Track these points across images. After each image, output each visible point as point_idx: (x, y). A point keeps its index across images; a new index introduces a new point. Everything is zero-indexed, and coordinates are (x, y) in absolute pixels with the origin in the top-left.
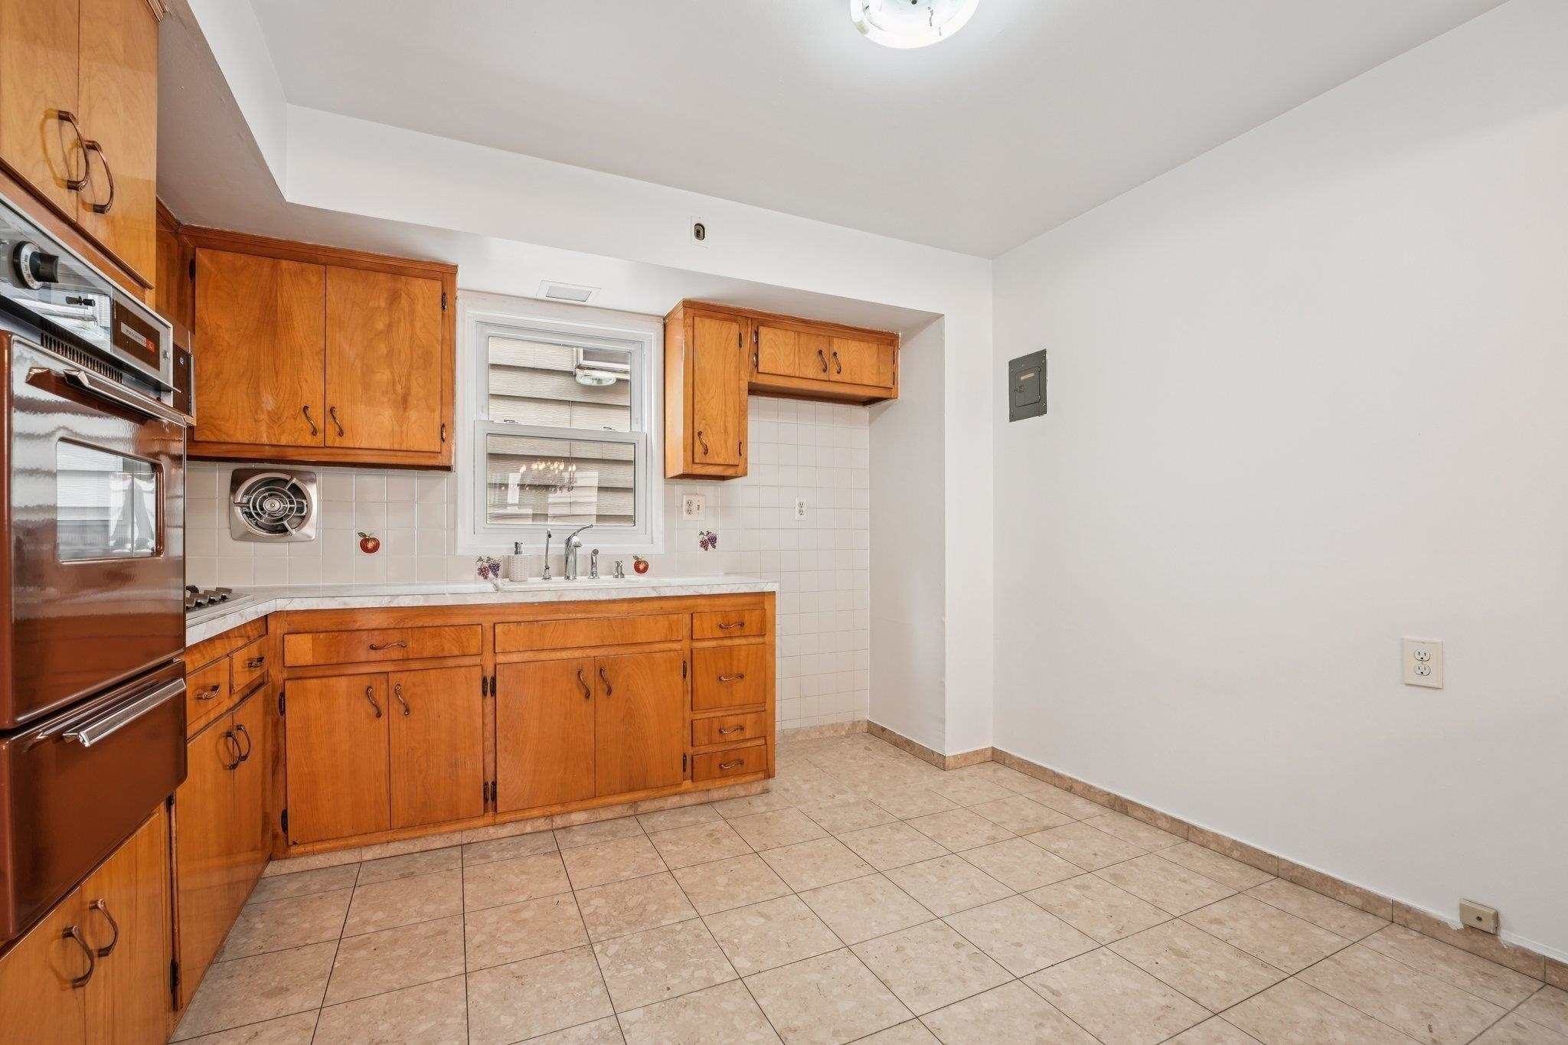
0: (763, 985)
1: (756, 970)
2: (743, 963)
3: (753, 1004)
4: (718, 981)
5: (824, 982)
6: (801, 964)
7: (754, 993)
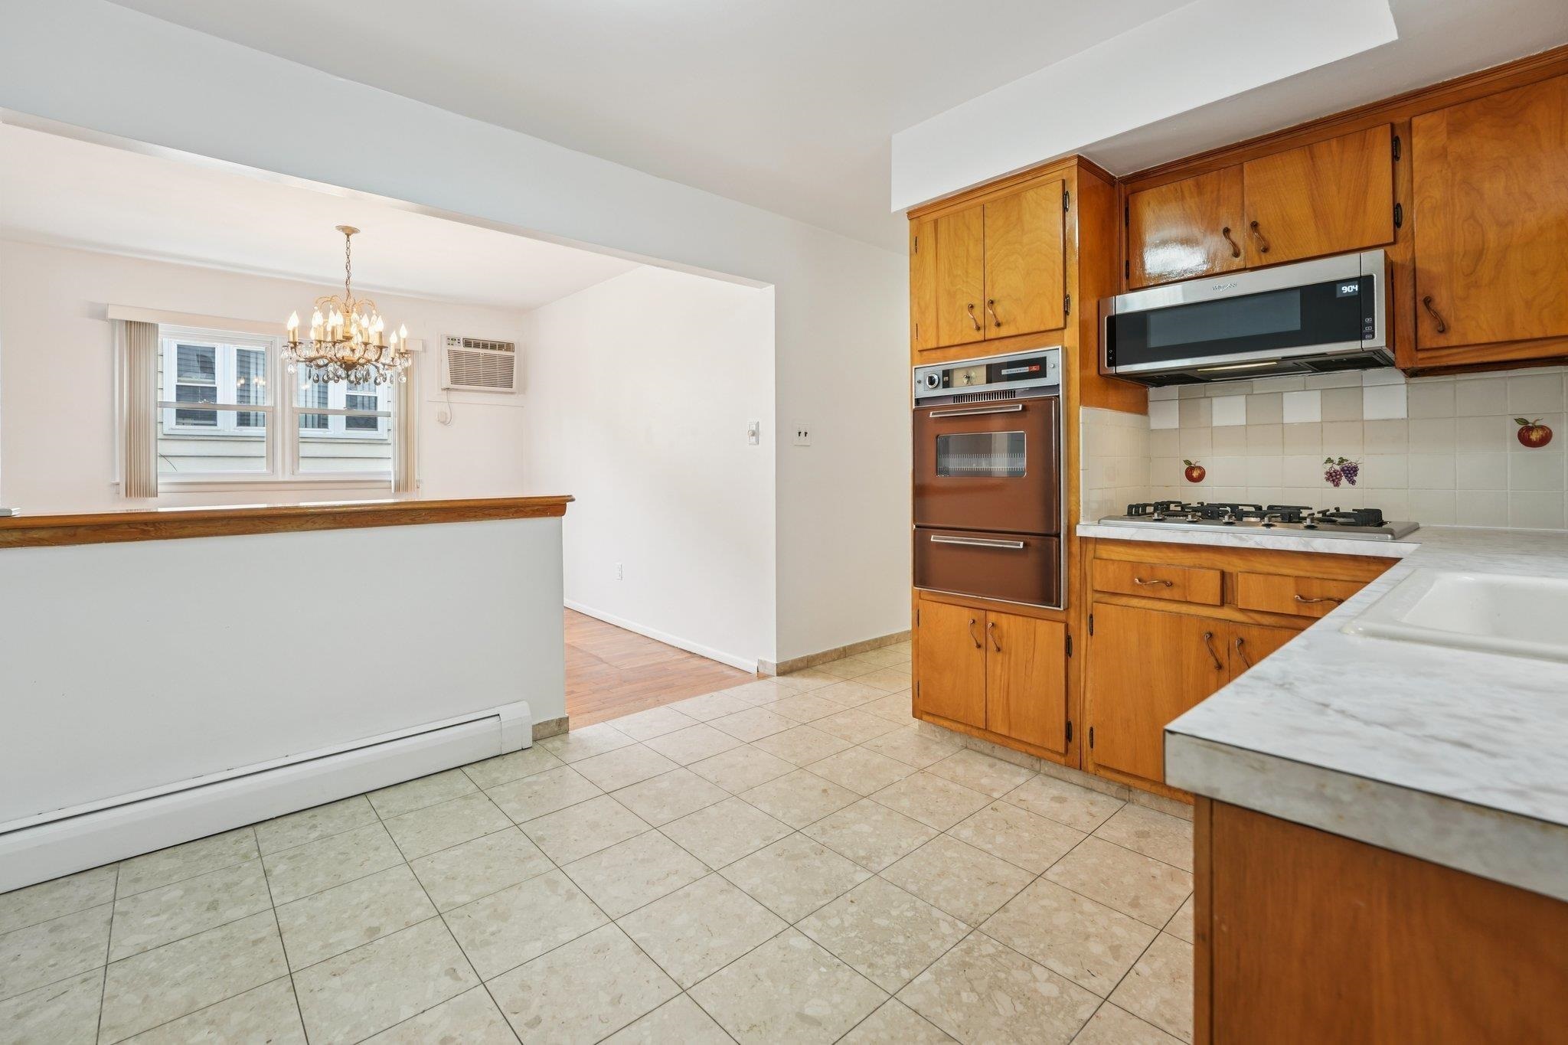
0: (766, 924)
1: (781, 938)
2: (797, 941)
3: (767, 905)
4: (812, 918)
5: (705, 939)
6: (735, 955)
7: (771, 915)
